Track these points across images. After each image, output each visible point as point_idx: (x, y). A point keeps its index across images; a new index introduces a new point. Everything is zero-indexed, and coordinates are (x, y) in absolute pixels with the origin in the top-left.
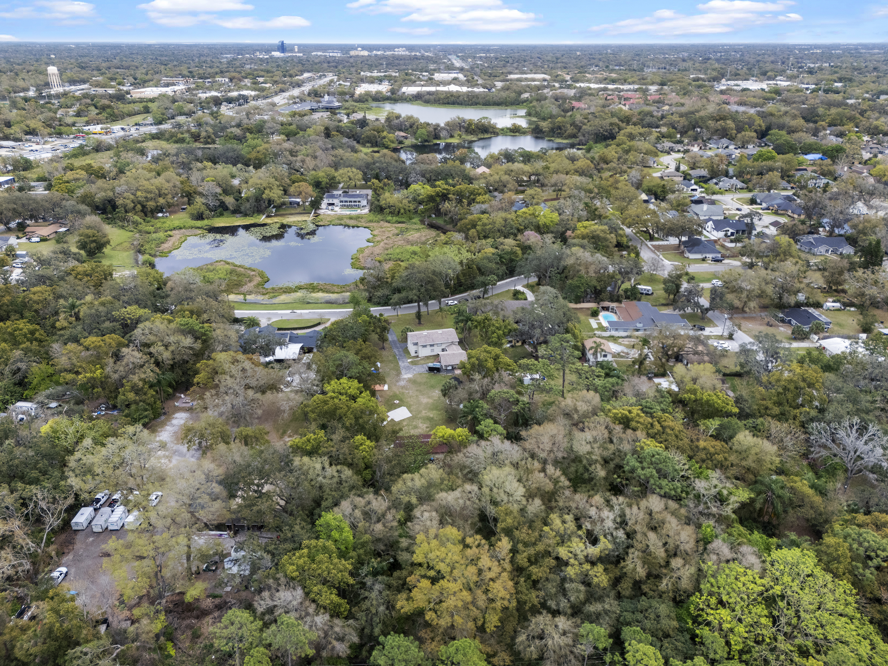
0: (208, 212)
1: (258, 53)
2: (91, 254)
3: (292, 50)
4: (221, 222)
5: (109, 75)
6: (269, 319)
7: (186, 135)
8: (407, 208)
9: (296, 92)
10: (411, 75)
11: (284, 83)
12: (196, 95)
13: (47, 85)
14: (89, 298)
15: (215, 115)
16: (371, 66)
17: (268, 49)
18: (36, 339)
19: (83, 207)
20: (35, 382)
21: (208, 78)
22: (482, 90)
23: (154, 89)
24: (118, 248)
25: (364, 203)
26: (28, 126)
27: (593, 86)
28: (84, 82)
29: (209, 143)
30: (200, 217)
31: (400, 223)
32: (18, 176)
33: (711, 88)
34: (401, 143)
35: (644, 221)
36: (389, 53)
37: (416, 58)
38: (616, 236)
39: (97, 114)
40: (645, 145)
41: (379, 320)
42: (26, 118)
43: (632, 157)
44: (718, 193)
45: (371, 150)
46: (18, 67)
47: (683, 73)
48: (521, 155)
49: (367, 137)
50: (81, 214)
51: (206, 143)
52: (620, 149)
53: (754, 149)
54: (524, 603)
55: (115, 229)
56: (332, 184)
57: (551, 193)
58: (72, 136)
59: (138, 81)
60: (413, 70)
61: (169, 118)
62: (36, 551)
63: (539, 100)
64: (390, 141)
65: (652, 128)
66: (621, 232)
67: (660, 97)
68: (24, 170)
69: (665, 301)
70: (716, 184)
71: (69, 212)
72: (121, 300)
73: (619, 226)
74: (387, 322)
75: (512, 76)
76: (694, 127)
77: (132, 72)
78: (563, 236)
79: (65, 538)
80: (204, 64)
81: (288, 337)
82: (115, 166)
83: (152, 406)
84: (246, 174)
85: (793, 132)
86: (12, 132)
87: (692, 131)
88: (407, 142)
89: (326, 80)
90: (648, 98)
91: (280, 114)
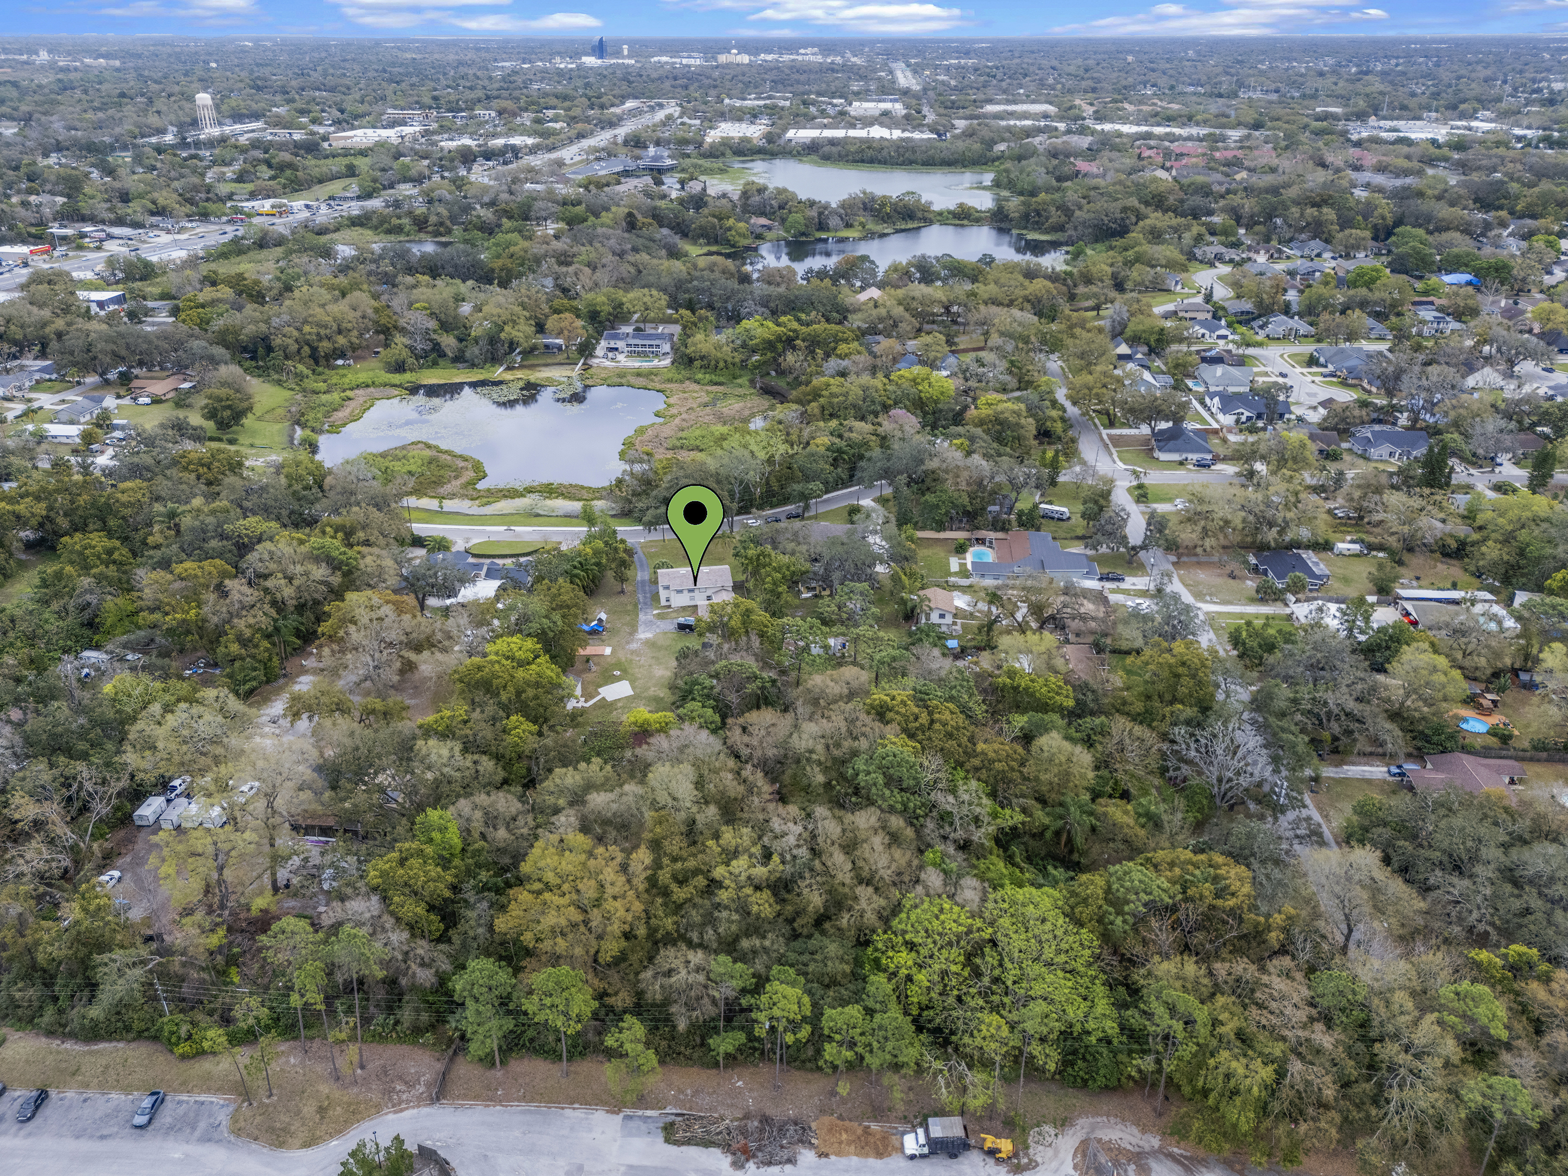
0: (413, 360)
1: (558, 60)
2: (223, 425)
3: (618, 53)
4: (431, 377)
5: (299, 105)
6: (467, 540)
7: (406, 221)
8: (729, 360)
9: (602, 138)
10: (813, 103)
11: (588, 120)
12: (435, 144)
13: (195, 123)
14: (197, 502)
15: (459, 183)
16: (747, 85)
17: (573, 49)
18: (114, 562)
19: (219, 351)
20: (109, 622)
21: (462, 110)
22: (927, 135)
23: (370, 132)
24: (267, 416)
25: (666, 347)
26: (154, 203)
27: (1127, 129)
28: (256, 116)
29: (441, 235)
30: (400, 367)
31: (716, 384)
32: (131, 291)
33: (1344, 134)
34: (759, 237)
35: (1097, 395)
36: (786, 58)
37: (832, 68)
38: (1037, 421)
39: (270, 179)
40: (1167, 251)
41: (616, 549)
42: (153, 186)
43: (1136, 273)
44: (1259, 345)
45: (705, 249)
46: (154, 87)
47: (1306, 103)
48: (945, 268)
49: (701, 227)
50: (214, 361)
51: (437, 234)
52: (1120, 259)
53: (1363, 260)
54: (656, 930)
55: (266, 385)
56: (619, 315)
57: (976, 338)
58: (224, 219)
59: (345, 116)
60: (819, 94)
61: (385, 188)
62: (77, 845)
63: (1020, 158)
64: (740, 235)
65: (1195, 217)
66: (1054, 413)
67: (1240, 153)
68: (141, 279)
69: (1080, 532)
70: (1261, 327)
71: (194, 358)
72: (241, 507)
73: (1054, 403)
74: (630, 552)
75: (990, 108)
76: (1270, 217)
77: (339, 97)
78: (958, 418)
79: (122, 834)
80: (462, 82)
81: (485, 568)
82: (279, 279)
83: (266, 665)
84: (482, 296)
85: (1439, 230)
86: (130, 211)
87: (1264, 223)
88: (769, 235)
89: (660, 115)
90: (1217, 155)
91: (566, 181)
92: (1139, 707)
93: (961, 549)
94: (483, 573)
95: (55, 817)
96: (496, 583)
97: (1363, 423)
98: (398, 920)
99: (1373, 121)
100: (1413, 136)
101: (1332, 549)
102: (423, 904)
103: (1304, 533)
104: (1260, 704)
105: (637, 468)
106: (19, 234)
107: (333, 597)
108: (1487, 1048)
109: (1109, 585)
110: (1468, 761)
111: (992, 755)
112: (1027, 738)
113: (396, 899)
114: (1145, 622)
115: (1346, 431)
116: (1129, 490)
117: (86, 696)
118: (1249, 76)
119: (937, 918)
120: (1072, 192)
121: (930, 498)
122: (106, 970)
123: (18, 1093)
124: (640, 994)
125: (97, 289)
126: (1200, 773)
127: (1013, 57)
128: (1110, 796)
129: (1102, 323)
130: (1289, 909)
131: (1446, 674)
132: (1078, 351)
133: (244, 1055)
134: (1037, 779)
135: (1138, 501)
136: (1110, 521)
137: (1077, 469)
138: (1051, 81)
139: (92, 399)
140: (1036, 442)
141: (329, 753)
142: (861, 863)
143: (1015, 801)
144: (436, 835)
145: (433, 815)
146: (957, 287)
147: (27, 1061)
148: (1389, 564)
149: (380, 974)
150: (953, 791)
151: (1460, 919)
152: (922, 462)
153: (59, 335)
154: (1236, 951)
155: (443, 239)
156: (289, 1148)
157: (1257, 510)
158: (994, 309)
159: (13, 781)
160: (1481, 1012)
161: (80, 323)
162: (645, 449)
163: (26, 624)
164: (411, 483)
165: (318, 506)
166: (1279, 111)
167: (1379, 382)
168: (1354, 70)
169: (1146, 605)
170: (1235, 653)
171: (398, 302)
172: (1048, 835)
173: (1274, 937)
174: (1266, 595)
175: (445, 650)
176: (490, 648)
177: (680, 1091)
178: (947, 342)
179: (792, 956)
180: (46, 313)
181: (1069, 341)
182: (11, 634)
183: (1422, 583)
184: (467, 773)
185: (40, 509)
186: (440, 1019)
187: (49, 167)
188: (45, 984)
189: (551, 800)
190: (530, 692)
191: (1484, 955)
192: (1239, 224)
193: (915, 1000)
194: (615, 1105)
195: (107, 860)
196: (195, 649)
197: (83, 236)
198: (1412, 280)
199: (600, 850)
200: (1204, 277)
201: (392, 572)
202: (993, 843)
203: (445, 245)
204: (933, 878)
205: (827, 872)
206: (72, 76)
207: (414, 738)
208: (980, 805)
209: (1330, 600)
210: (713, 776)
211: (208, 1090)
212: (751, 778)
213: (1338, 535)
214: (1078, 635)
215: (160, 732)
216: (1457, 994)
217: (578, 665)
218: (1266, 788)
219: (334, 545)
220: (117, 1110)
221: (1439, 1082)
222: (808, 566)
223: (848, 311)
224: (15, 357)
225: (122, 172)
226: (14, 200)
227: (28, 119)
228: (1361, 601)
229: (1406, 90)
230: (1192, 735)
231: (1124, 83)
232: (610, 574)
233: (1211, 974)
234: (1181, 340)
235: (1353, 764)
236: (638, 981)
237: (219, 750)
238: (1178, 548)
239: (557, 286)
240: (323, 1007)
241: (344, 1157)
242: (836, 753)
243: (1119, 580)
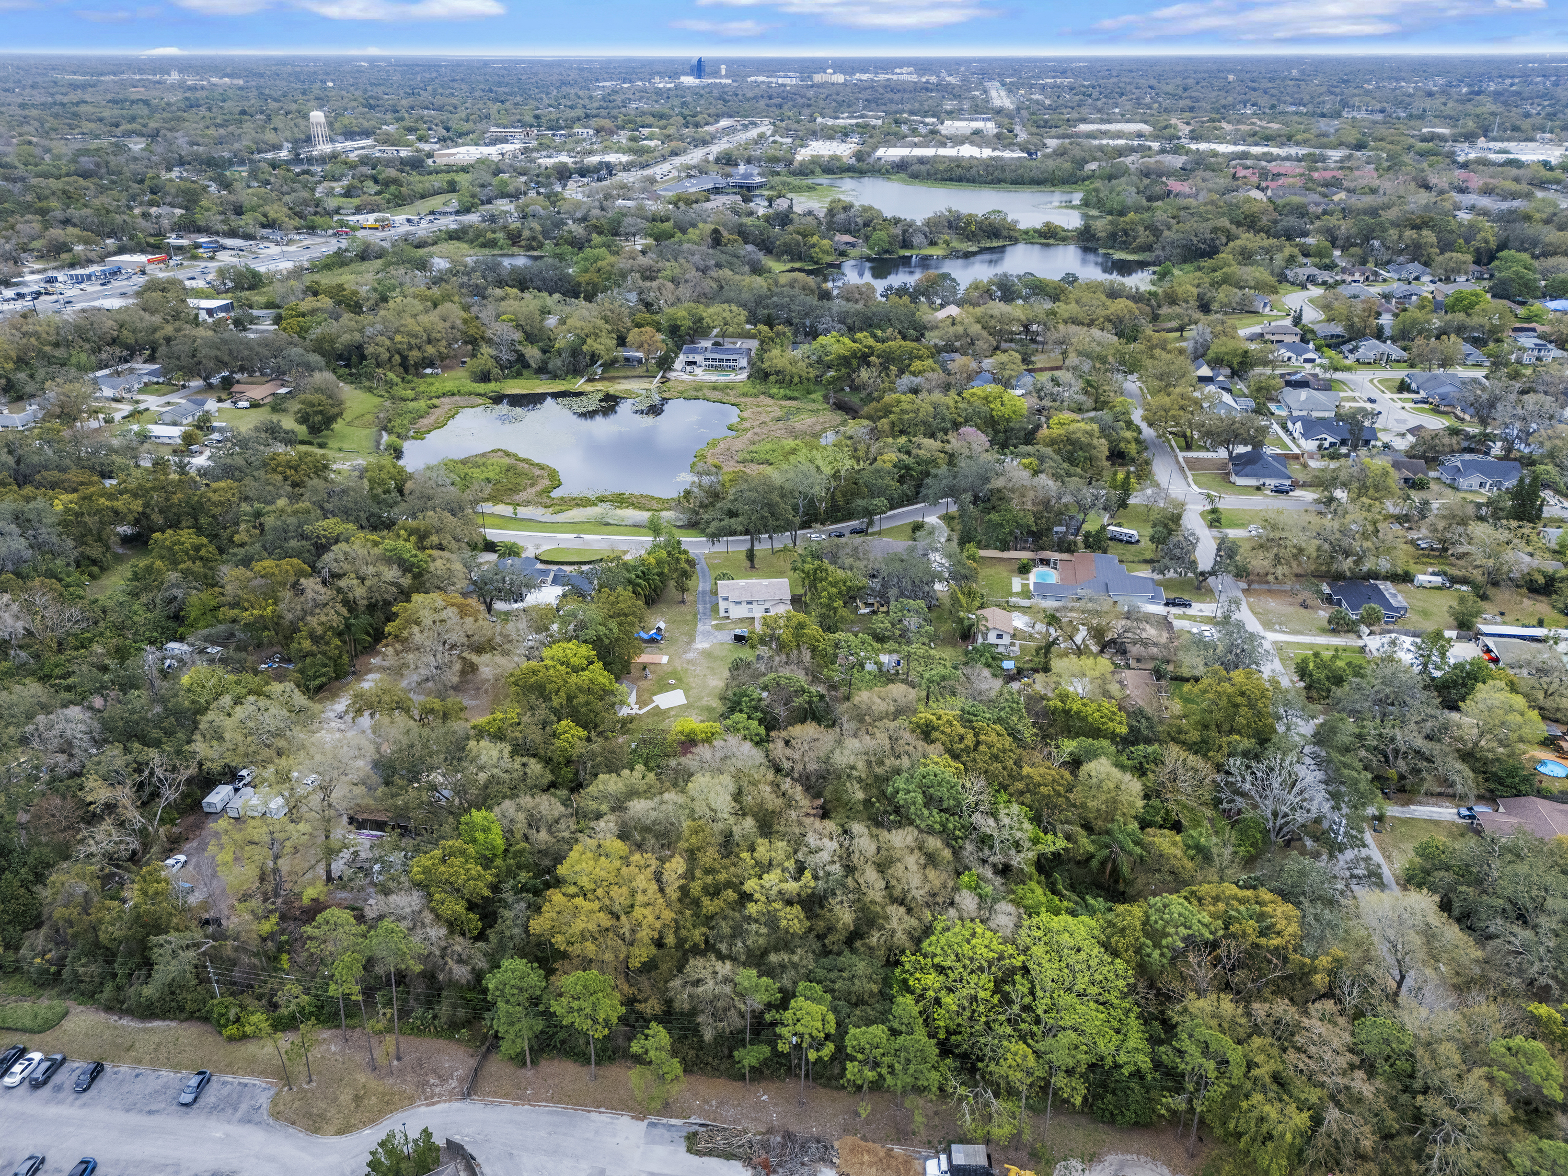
0: (498, 370)
1: (657, 79)
2: (315, 430)
3: (716, 73)
4: (515, 387)
5: (407, 123)
6: (538, 546)
7: (500, 235)
8: (804, 375)
9: (695, 156)
10: (905, 122)
11: (682, 139)
12: (533, 161)
13: (308, 140)
14: (281, 503)
15: (553, 198)
16: (840, 104)
17: (672, 69)
18: (201, 558)
19: (315, 358)
20: (193, 616)
21: (562, 128)
22: (1018, 154)
23: (472, 149)
24: (356, 422)
25: (743, 362)
26: (265, 215)
27: (1223, 148)
28: (366, 134)
29: (534, 249)
30: (485, 377)
31: (790, 399)
32: (239, 299)
33: (1451, 155)
34: (843, 254)
35: (1174, 416)
36: (882, 77)
37: (926, 88)
38: (1111, 442)
39: (377, 194)
40: (1256, 273)
41: (678, 560)
42: (265, 200)
43: (1222, 295)
44: (1348, 369)
45: (789, 266)
46: (273, 105)
47: (1412, 123)
48: (1026, 286)
49: (785, 244)
50: (310, 368)
51: (530, 248)
52: (1207, 280)
53: (1464, 285)
54: (685, 940)
55: (358, 392)
56: (699, 330)
57: (1055, 357)
58: (330, 232)
59: (450, 134)
60: (912, 113)
61: (483, 203)
62: (145, 829)
63: (1110, 177)
64: (823, 252)
65: (1289, 238)
66: (1128, 434)
67: (1340, 174)
68: (249, 289)
69: (1148, 555)
70: (1351, 351)
71: (294, 364)
72: (322, 508)
73: (1129, 424)
74: (691, 563)
75: (1083, 127)
76: (1367, 239)
77: (445, 117)
78: (1029, 437)
79: (191, 819)
80: (563, 101)
81: (552, 575)
82: (375, 290)
83: (336, 661)
84: (568, 309)
85: (1545, 254)
86: (242, 223)
87: (1361, 245)
88: (853, 252)
89: (753, 133)
90: (1316, 175)
91: (657, 198)
92: (1194, 736)
93: (1024, 569)
94: (550, 579)
95: (127, 802)
96: (559, 590)
97: (1453, 451)
98: (438, 917)
99: (1481, 143)
100: (1523, 158)
101: (1412, 581)
102: (464, 903)
103: (1384, 565)
104: (1321, 738)
105: (706, 480)
106: (139, 244)
107: (403, 597)
108: (1542, 1108)
109: (1174, 610)
110: (1543, 806)
111: (1037, 779)
112: (1075, 763)
113: (437, 896)
114: (1206, 649)
115: (1435, 459)
116: (1202, 514)
117: (163, 686)
118: (1355, 95)
119: (968, 942)
120: (1161, 212)
121: (994, 517)
122: (161, 951)
123: (76, 1065)
124: (669, 1002)
125: (207, 298)
126: (1255, 806)
127: (1110, 76)
128: (1161, 827)
129: (1184, 344)
130: (1337, 951)
131: (1522, 715)
132: (1158, 372)
133: (285, 1040)
134: (1083, 806)
135: (1211, 526)
136: (1178, 545)
137: (1149, 492)
138: (1148, 100)
139: (194, 402)
140: (1108, 464)
141: (386, 749)
142: (893, 882)
143: (1059, 827)
144: (480, 836)
145: (478, 816)
146: (1036, 305)
147: (87, 1034)
148: (1472, 598)
149: (419, 968)
150: (994, 814)
151: (1521, 971)
152: (987, 480)
153: (168, 340)
154: (1278, 992)
155: (535, 253)
156: (324, 1134)
157: (1332, 538)
158: (1073, 329)
159: (89, 765)
160: (1534, 1069)
161: (188, 330)
162: (716, 461)
163: (115, 615)
164: (488, 490)
165: (396, 510)
166: (1383, 131)
167: (1472, 410)
168: (1464, 90)
169: (1210, 632)
170: (1302, 684)
171: (487, 313)
172: (1094, 863)
173: (1320, 980)
174: (1338, 626)
175: (506, 653)
176: (546, 653)
177: (706, 1102)
178: (1024, 360)
179: (821, 973)
180: (157, 319)
181: (1148, 362)
182: (102, 624)
183: (1506, 618)
184: (515, 775)
185: (137, 506)
186: (477, 1017)
187: (171, 180)
188: (107, 962)
189: (593, 805)
190: (582, 699)
191: (1543, 1010)
192: (1334, 245)
193: (942, 1024)
194: (640, 1113)
195: (173, 845)
196: (271, 644)
197: (197, 246)
198: (1514, 306)
199: (636, 857)
200: (1294, 299)
201: (461, 575)
202: (1033, 870)
203: (536, 258)
204: (968, 901)
205: (858, 889)
206: (199, 94)
207: (468, 739)
208: (1020, 829)
209: (1406, 634)
210: (751, 788)
211: (252, 1073)
212: (790, 791)
213: (1420, 567)
214: (1138, 660)
215: (228, 723)
216: (1509, 1049)
217: (635, 672)
218: (1325, 825)
219: (408, 548)
220: (166, 1087)
221: (1485, 1140)
222: (865, 581)
223: (925, 328)
224: (127, 361)
225: (238, 186)
226: (137, 211)
227: (154, 136)
228: (1439, 635)
229: (1519, 110)
230: (1248, 767)
231: (1223, 102)
232: (672, 583)
233: (1248, 1014)
234: (1266, 363)
235: (1420, 803)
236: (667, 990)
237: (281, 743)
238: (1248, 575)
239: (641, 300)
240: (360, 998)
241: (374, 1146)
242: (879, 770)
243: (1185, 605)
